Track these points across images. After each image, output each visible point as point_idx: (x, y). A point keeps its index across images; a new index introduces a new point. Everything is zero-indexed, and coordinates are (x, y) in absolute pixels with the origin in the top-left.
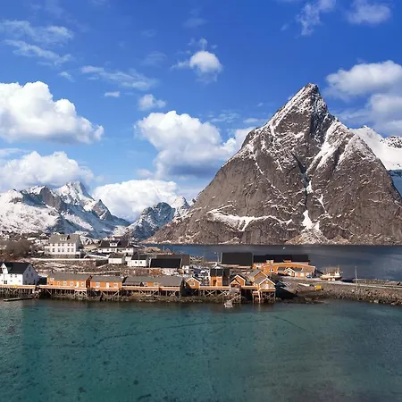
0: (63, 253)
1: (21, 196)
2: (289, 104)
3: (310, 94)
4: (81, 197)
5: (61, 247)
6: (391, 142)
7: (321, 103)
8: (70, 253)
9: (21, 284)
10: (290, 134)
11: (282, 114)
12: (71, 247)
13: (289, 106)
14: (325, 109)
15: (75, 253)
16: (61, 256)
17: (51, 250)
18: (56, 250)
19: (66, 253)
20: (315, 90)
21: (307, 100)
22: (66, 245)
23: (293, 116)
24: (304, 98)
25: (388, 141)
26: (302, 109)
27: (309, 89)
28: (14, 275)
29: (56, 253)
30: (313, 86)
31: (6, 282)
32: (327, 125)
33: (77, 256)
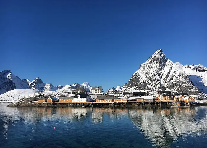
0: (97, 93)
1: (71, 87)
2: (153, 55)
3: (160, 52)
4: (88, 86)
5: (96, 91)
6: (186, 67)
7: (163, 54)
8: (99, 93)
9: (86, 101)
10: (154, 64)
11: (151, 59)
12: (99, 91)
13: (153, 56)
14: (164, 56)
15: (101, 93)
16: (96, 94)
17: (92, 92)
18: (94, 92)
19: (98, 93)
20: (161, 51)
21: (159, 54)
22: (98, 90)
23: (154, 59)
24: (158, 53)
25: (185, 66)
26: (157, 57)
27: (159, 51)
28: (83, 98)
29: (94, 93)
30: (160, 49)
31: (79, 101)
32: (166, 61)
33: (102, 94)
